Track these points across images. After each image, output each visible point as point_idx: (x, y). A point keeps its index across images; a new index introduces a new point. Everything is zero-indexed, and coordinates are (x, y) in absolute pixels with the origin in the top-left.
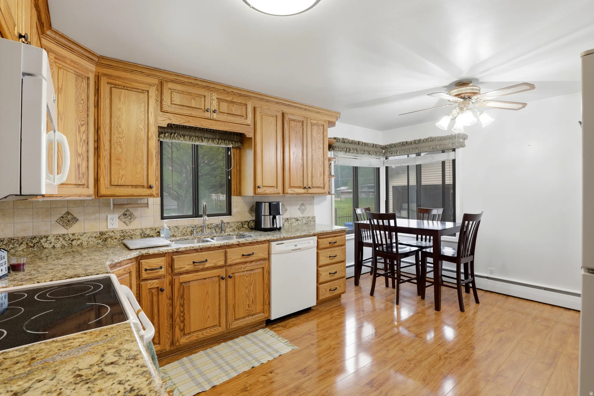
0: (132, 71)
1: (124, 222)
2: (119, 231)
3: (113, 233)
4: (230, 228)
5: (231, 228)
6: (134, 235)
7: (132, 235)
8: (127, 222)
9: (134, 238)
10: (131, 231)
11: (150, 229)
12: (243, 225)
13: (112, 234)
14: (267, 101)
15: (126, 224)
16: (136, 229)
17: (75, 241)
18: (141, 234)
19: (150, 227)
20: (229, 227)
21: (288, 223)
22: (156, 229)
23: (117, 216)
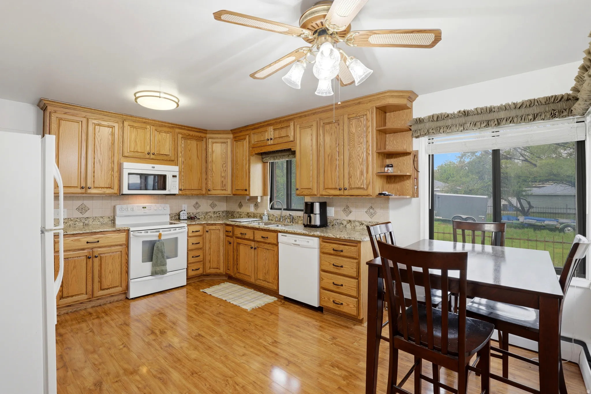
0: (241, 132)
3: (251, 213)
8: (256, 209)
14: (305, 116)
21: (351, 226)
23: (252, 205)
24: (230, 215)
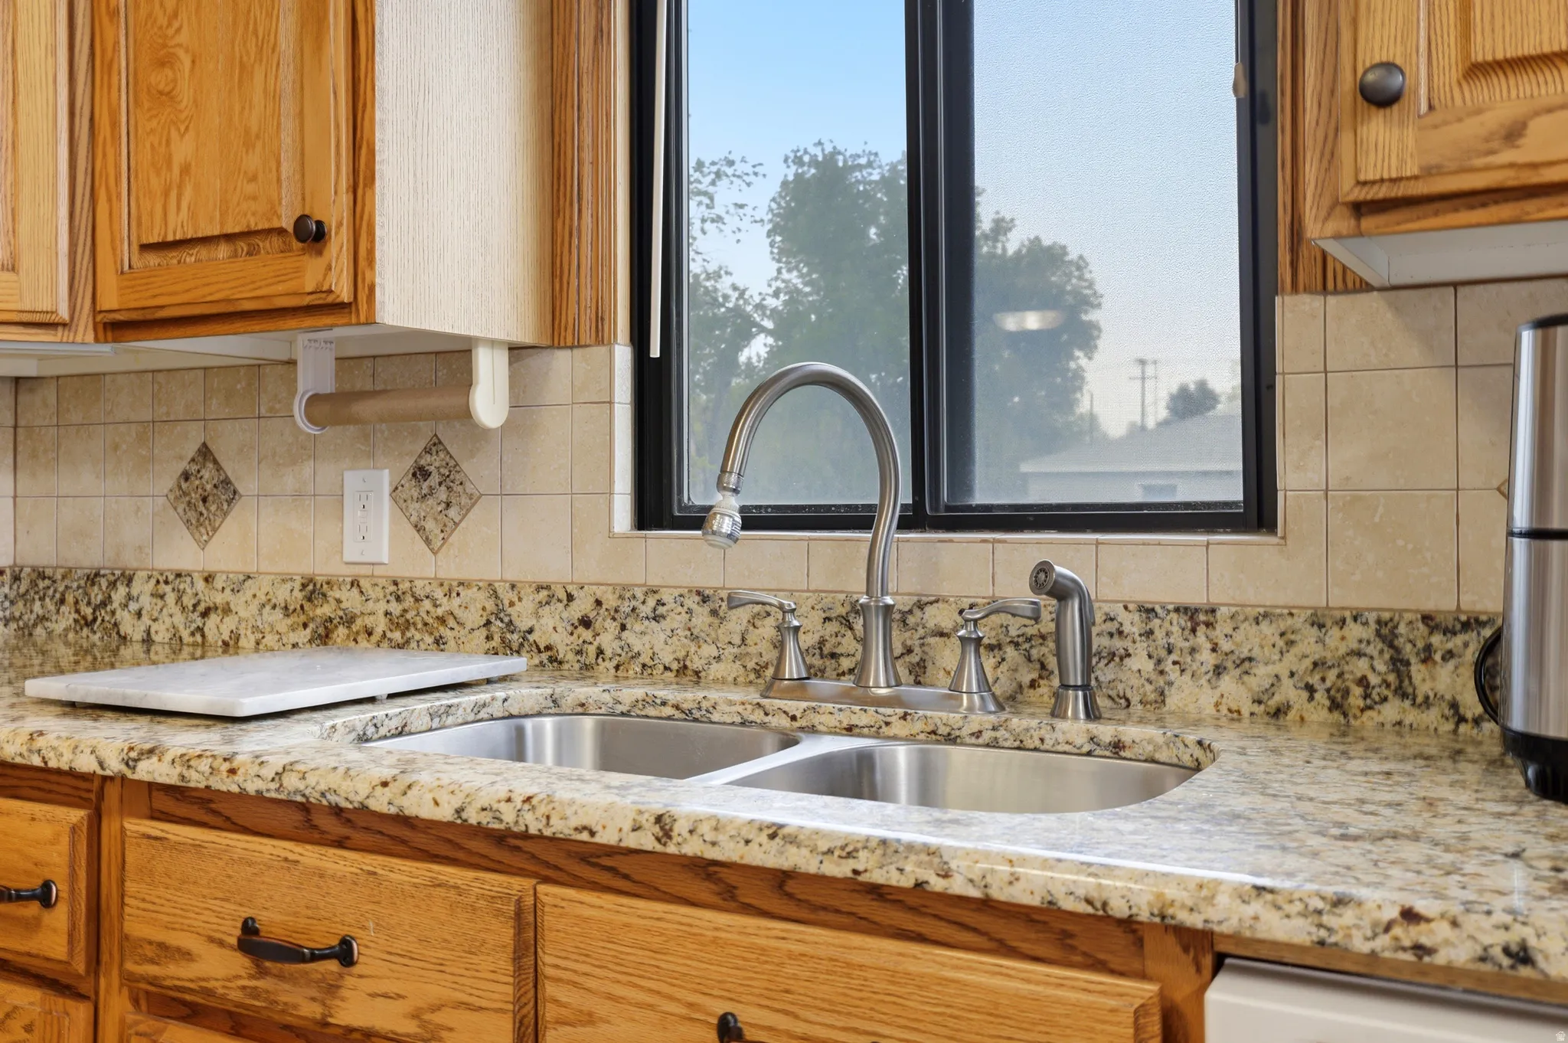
1: (418, 528)
2: (382, 582)
3: (355, 590)
4: (1218, 670)
5: (1227, 683)
6: (451, 623)
7: (442, 620)
8: (430, 525)
9: (452, 643)
10: (439, 594)
11: (540, 588)
12: (1399, 663)
13: (351, 600)
15: (428, 541)
16: (461, 584)
17: (214, 619)
18: (488, 623)
19: (544, 579)
20: (1207, 658)
22: (570, 598)
23: (385, 479)
24: (65, 620)
